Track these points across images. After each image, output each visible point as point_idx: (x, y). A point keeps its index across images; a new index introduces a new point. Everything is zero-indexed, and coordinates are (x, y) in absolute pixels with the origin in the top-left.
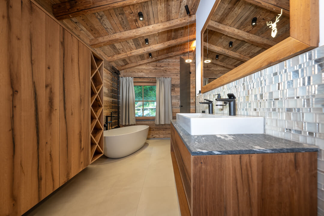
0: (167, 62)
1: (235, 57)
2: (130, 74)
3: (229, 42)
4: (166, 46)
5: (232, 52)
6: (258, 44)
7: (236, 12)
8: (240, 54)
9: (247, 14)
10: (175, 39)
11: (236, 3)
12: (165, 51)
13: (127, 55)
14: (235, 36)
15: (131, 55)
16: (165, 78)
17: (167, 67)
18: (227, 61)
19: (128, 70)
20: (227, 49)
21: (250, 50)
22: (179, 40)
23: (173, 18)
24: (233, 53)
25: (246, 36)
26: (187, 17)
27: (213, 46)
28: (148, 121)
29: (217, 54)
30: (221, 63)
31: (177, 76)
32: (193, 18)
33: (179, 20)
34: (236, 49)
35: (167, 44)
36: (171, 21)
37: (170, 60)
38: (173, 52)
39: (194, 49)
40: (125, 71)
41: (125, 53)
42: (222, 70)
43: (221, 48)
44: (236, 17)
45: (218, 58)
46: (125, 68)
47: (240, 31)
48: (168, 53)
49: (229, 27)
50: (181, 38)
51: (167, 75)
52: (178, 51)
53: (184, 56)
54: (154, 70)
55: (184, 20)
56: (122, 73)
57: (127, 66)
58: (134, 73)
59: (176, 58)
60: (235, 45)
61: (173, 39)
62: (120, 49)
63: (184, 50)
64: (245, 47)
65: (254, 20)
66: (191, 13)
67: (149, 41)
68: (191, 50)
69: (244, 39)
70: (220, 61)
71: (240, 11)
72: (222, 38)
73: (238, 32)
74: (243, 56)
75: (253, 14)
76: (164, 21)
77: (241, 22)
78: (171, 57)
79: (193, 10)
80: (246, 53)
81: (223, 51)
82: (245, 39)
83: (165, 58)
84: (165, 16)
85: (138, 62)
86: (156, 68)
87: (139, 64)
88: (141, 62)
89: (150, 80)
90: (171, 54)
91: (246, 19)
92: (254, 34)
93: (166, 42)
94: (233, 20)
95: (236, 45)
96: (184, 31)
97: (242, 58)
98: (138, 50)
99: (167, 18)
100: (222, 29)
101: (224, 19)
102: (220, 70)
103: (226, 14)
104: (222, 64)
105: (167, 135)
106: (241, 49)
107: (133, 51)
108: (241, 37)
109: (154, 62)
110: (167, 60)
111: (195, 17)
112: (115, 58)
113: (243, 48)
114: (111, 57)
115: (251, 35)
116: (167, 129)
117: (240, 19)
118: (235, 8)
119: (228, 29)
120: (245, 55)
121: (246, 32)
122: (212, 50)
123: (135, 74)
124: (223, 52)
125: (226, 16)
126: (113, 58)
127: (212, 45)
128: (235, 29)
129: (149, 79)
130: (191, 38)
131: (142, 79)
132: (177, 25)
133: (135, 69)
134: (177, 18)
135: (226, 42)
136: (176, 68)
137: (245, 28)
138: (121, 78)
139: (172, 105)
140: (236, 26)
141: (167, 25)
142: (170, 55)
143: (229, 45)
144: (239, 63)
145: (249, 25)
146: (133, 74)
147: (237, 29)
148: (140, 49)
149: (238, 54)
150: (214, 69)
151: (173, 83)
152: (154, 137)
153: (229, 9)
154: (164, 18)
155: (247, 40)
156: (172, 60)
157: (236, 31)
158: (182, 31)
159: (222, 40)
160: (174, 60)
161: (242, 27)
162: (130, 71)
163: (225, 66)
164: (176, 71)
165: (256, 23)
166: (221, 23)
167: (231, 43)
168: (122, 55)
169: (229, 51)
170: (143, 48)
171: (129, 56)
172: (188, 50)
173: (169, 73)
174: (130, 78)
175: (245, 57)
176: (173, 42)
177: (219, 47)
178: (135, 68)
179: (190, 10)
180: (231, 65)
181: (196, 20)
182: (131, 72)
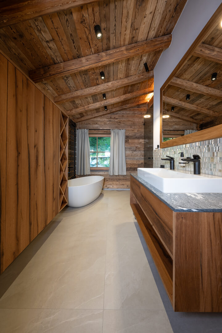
0: (121, 114)
1: (192, 110)
2: (85, 126)
3: (186, 95)
4: (122, 99)
5: (188, 104)
6: (218, 97)
7: (195, 68)
8: (197, 106)
9: (207, 69)
10: (131, 92)
11: (196, 60)
12: (120, 104)
13: (85, 109)
14: (193, 90)
15: (88, 109)
16: (119, 130)
17: (121, 119)
18: (182, 112)
19: (83, 122)
20: (184, 101)
21: (208, 103)
22: (135, 94)
23: (131, 75)
24: (190, 105)
25: (205, 89)
26: (146, 73)
27: (169, 98)
28: (102, 172)
29: (172, 106)
30: (177, 114)
31: (132, 128)
32: (151, 74)
33: (136, 76)
34: (192, 102)
35: (123, 98)
36: (130, 78)
37: (124, 112)
38: (128, 104)
39: (148, 101)
40: (80, 123)
41: (83, 107)
42: (178, 121)
43: (178, 101)
44: (195, 72)
45: (173, 110)
46: (81, 120)
47: (199, 85)
48: (122, 105)
49: (187, 82)
50: (137, 92)
51: (121, 127)
52: (133, 103)
53: (138, 108)
54: (108, 122)
55: (142, 76)
56: (78, 125)
57: (83, 119)
58: (89, 125)
59: (130, 110)
60: (192, 97)
61: (129, 93)
62: (78, 104)
63: (138, 102)
64: (203, 100)
65: (214, 75)
66: (150, 69)
67: (107, 95)
68: (145, 102)
69: (202, 92)
70: (176, 113)
71: (199, 67)
72: (179, 91)
73: (197, 86)
74: (200, 108)
75: (213, 70)
76: (123, 77)
77: (201, 77)
78: (125, 109)
79: (151, 67)
80: (204, 105)
81: (179, 103)
82: (204, 93)
83: (120, 110)
84: (124, 74)
85: (93, 114)
86: (110, 120)
87: (94, 116)
88: (96, 115)
89: (105, 131)
90: (126, 106)
91: (205, 74)
92: (213, 88)
93: (122, 96)
94: (192, 75)
95: (194, 97)
96: (140, 85)
97: (199, 111)
98: (95, 104)
99: (126, 75)
100: (180, 83)
101: (183, 74)
102: (175, 122)
103: (184, 70)
104: (178, 116)
105: (121, 186)
106: (198, 102)
107: (90, 105)
108: (200, 91)
109: (108, 114)
110: (122, 112)
111: (153, 72)
112: (73, 111)
113: (200, 100)
114: (69, 111)
115: (210, 89)
116: (121, 180)
117: (199, 74)
118: (194, 64)
119: (186, 83)
120: (202, 107)
121: (205, 86)
122: (168, 102)
123: (90, 126)
124: (180, 105)
125: (185, 72)
126: (71, 112)
127: (167, 98)
128: (193, 83)
129: (103, 130)
130: (147, 91)
131: (97, 130)
132: (135, 81)
133: (90, 121)
134: (136, 75)
135: (183, 95)
136: (130, 119)
137: (204, 83)
138: (77, 130)
139: (126, 157)
140: (194, 80)
141: (126, 81)
142: (124, 107)
143: (186, 98)
144: (196, 114)
145: (209, 80)
146: (88, 126)
147: (195, 83)
148: (97, 103)
149: (195, 106)
150: (169, 121)
151: (127, 135)
152: (107, 187)
153: (188, 65)
154: (123, 75)
155: (205, 93)
156: (126, 112)
157: (195, 85)
158: (139, 85)
159: (179, 93)
160: (128, 112)
161: (201, 81)
162: (85, 123)
163: (180, 117)
164: (130, 122)
165: (216, 78)
166: (179, 78)
167: (188, 96)
168: (80, 108)
169: (185, 103)
170: (100, 102)
171: (86, 109)
172: (142, 102)
173: (123, 124)
174: (85, 129)
175: (202, 109)
176: (129, 96)
177: (176, 100)
178: (90, 120)
179: (148, 66)
180: (187, 116)
181: (153, 75)
182: (86, 124)
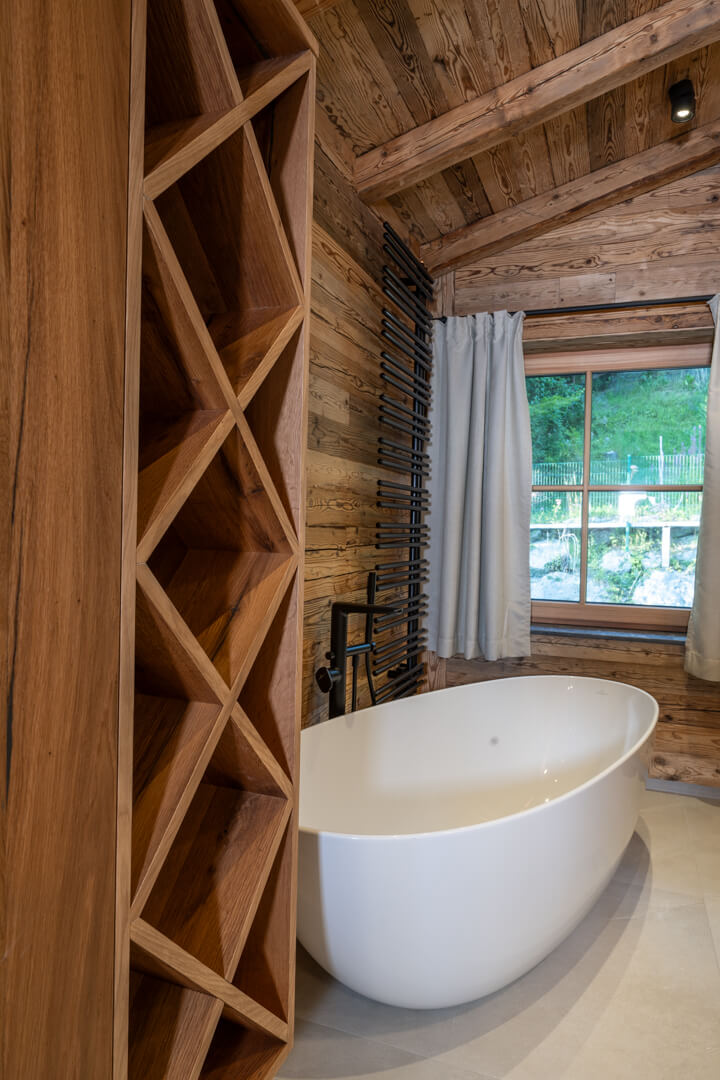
2: (501, 289)
13: (500, 111)
15: (527, 110)
19: (483, 265)
40: (463, 272)
41: (485, 103)
46: (461, 251)
54: (690, 241)
56: (445, 287)
57: (481, 235)
58: (528, 279)
62: (443, 62)
85: (562, 190)
86: (706, 217)
87: (570, 203)
88: (590, 188)
89: (659, 319)
98: (596, 47)
107: (550, 68)
109: (694, 166)
112: (405, 152)
114: (376, 154)
123: (535, 286)
126: (391, 158)
129: (641, 313)
131: (589, 316)
133: (537, 249)
138: (437, 325)
146: (521, 287)
148: (616, 36)
162: (500, 271)
168: (459, 116)
170: (643, 20)
171: (509, 116)
174: (500, 315)
178: (535, 242)
182: (508, 278)
